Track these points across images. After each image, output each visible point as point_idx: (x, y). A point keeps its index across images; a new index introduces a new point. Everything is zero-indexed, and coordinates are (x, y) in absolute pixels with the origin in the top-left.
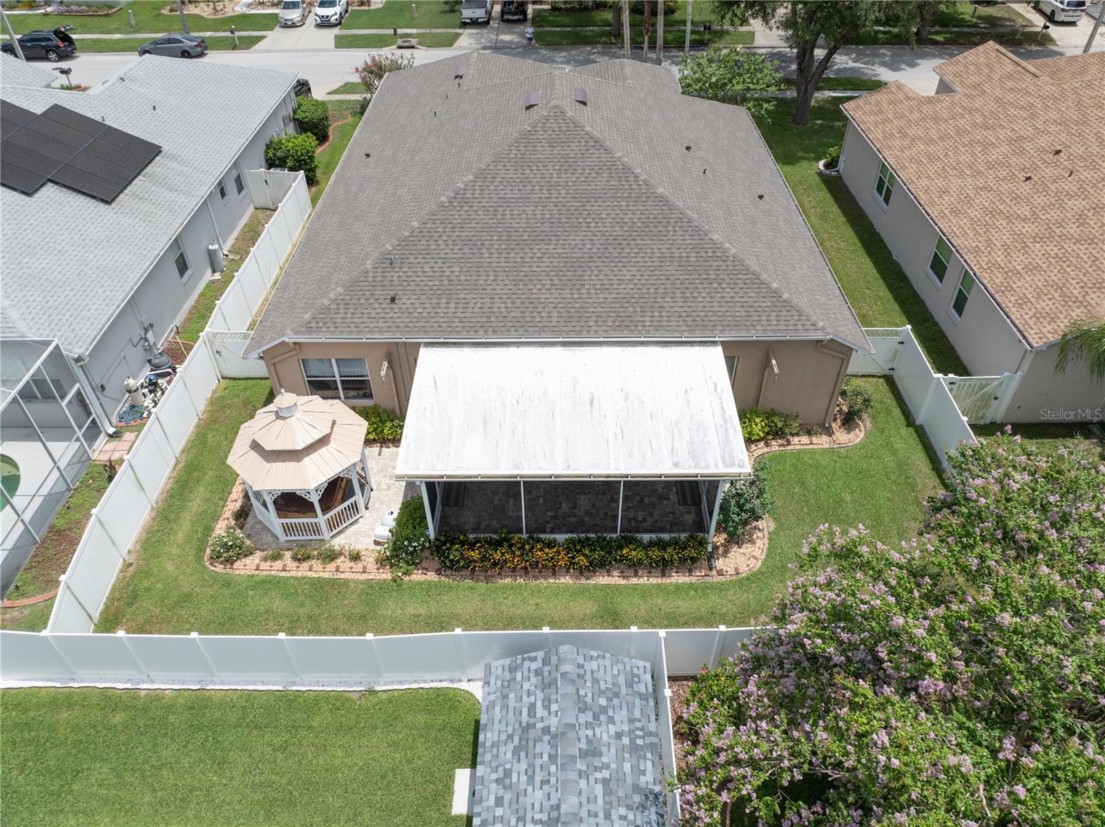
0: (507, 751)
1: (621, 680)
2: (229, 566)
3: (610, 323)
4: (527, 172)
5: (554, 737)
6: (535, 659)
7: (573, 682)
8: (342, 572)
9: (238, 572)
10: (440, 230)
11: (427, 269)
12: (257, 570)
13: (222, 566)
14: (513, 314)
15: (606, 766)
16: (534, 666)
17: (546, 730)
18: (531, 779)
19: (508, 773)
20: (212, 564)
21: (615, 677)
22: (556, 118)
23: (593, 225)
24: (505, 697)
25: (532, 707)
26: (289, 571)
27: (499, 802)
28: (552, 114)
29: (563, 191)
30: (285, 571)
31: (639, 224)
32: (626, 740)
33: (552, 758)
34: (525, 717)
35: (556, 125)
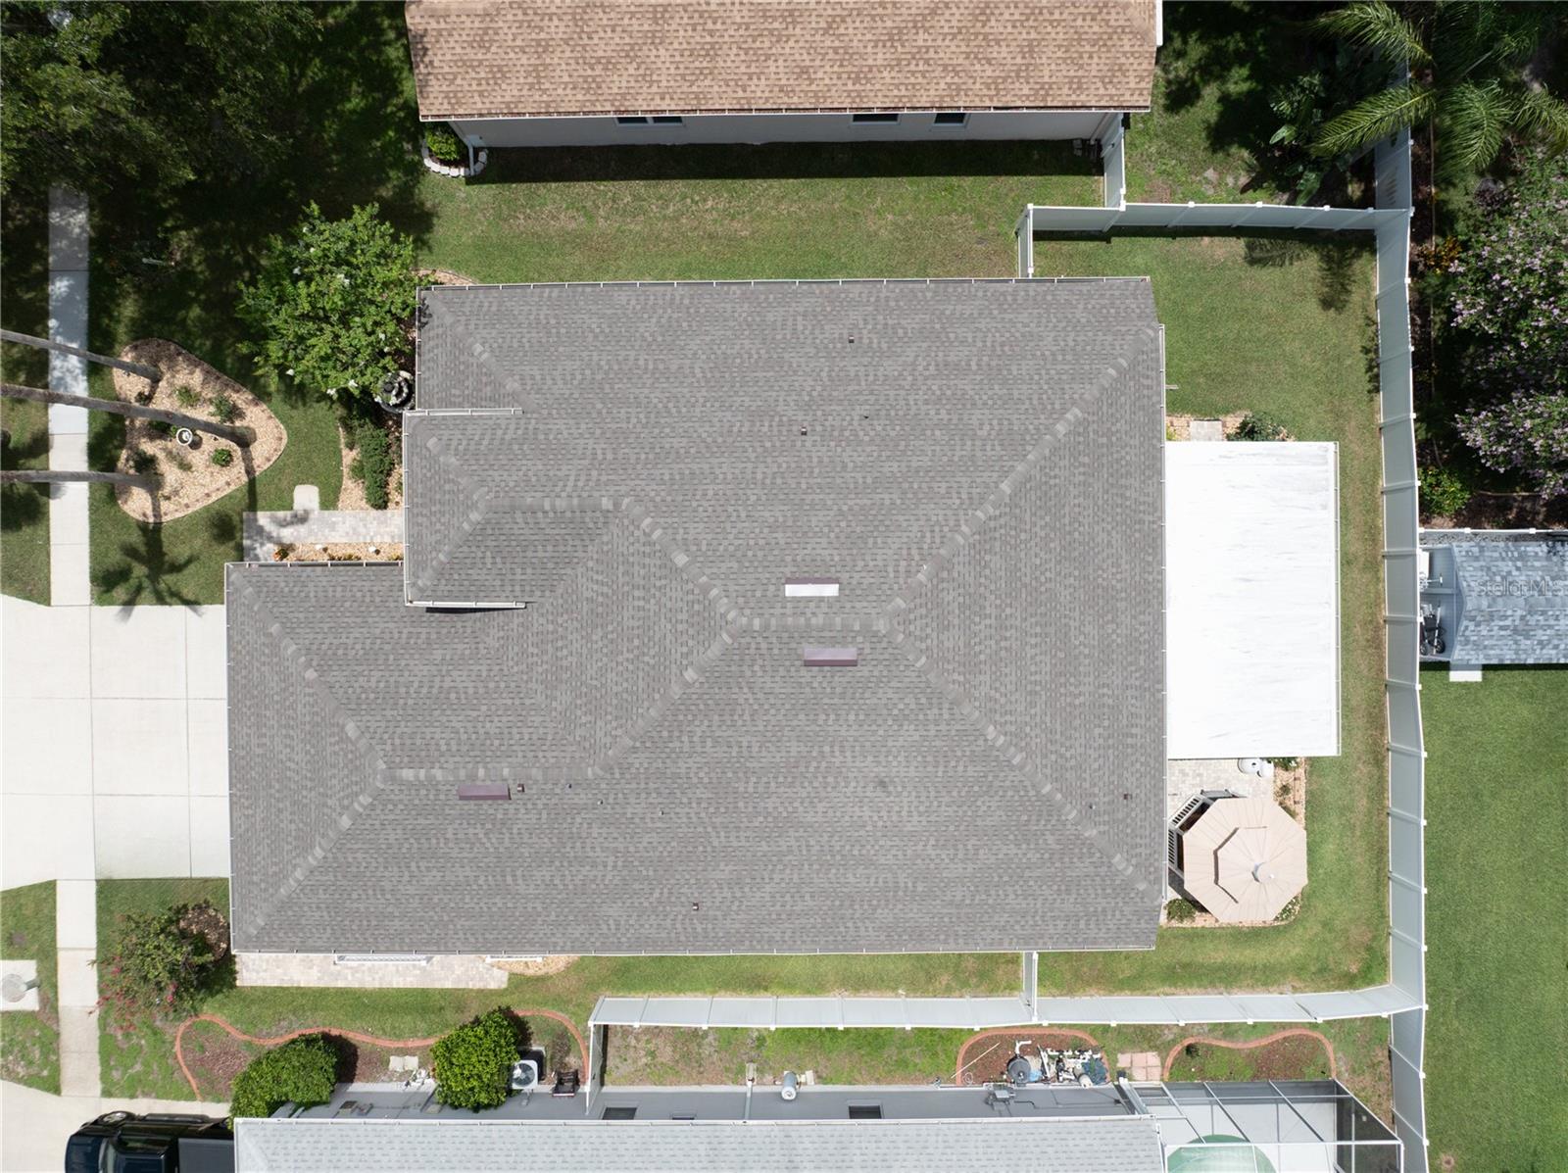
0: (1525, 643)
1: (1476, 564)
3: (1150, 559)
4: (982, 657)
5: (1530, 613)
6: (1467, 627)
7: (1494, 600)
10: (1053, 757)
11: (1096, 765)
14: (1142, 663)
15: (1543, 579)
16: (1472, 628)
17: (1522, 618)
18: (1550, 627)
19: (1540, 642)
21: (1475, 569)
22: (907, 622)
23: (1048, 574)
24: (1485, 647)
25: (1501, 628)
27: (1556, 647)
28: (901, 628)
29: (1008, 611)
31: (1048, 519)
32: (1519, 564)
33: (1543, 613)
34: (1509, 632)
35: (918, 623)
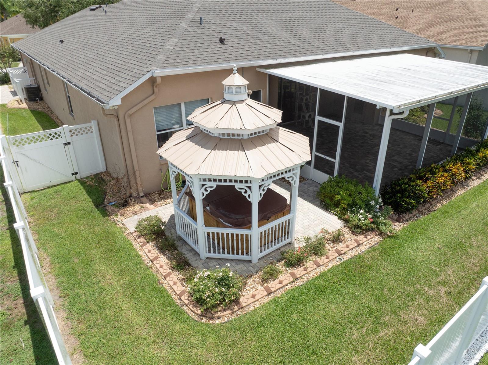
2: (236, 308)
8: (344, 253)
9: (252, 308)
12: (269, 294)
13: (228, 312)
20: (212, 318)
26: (301, 277)
30: (297, 279)
